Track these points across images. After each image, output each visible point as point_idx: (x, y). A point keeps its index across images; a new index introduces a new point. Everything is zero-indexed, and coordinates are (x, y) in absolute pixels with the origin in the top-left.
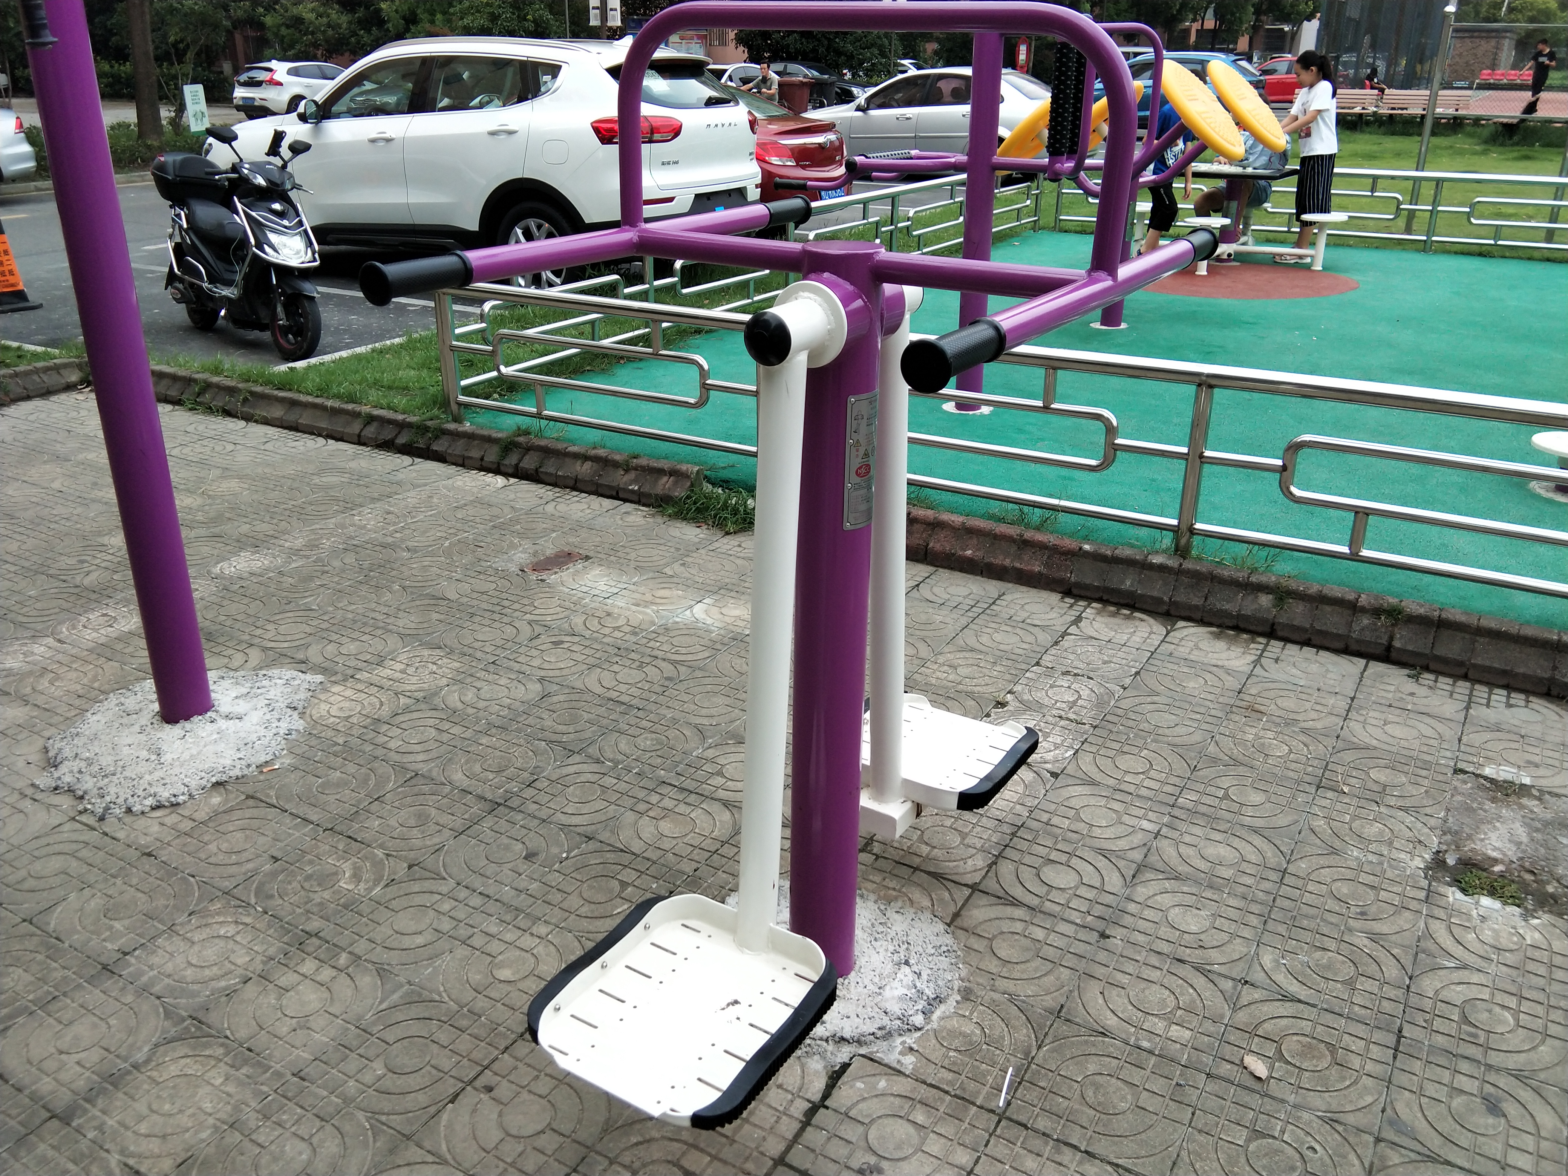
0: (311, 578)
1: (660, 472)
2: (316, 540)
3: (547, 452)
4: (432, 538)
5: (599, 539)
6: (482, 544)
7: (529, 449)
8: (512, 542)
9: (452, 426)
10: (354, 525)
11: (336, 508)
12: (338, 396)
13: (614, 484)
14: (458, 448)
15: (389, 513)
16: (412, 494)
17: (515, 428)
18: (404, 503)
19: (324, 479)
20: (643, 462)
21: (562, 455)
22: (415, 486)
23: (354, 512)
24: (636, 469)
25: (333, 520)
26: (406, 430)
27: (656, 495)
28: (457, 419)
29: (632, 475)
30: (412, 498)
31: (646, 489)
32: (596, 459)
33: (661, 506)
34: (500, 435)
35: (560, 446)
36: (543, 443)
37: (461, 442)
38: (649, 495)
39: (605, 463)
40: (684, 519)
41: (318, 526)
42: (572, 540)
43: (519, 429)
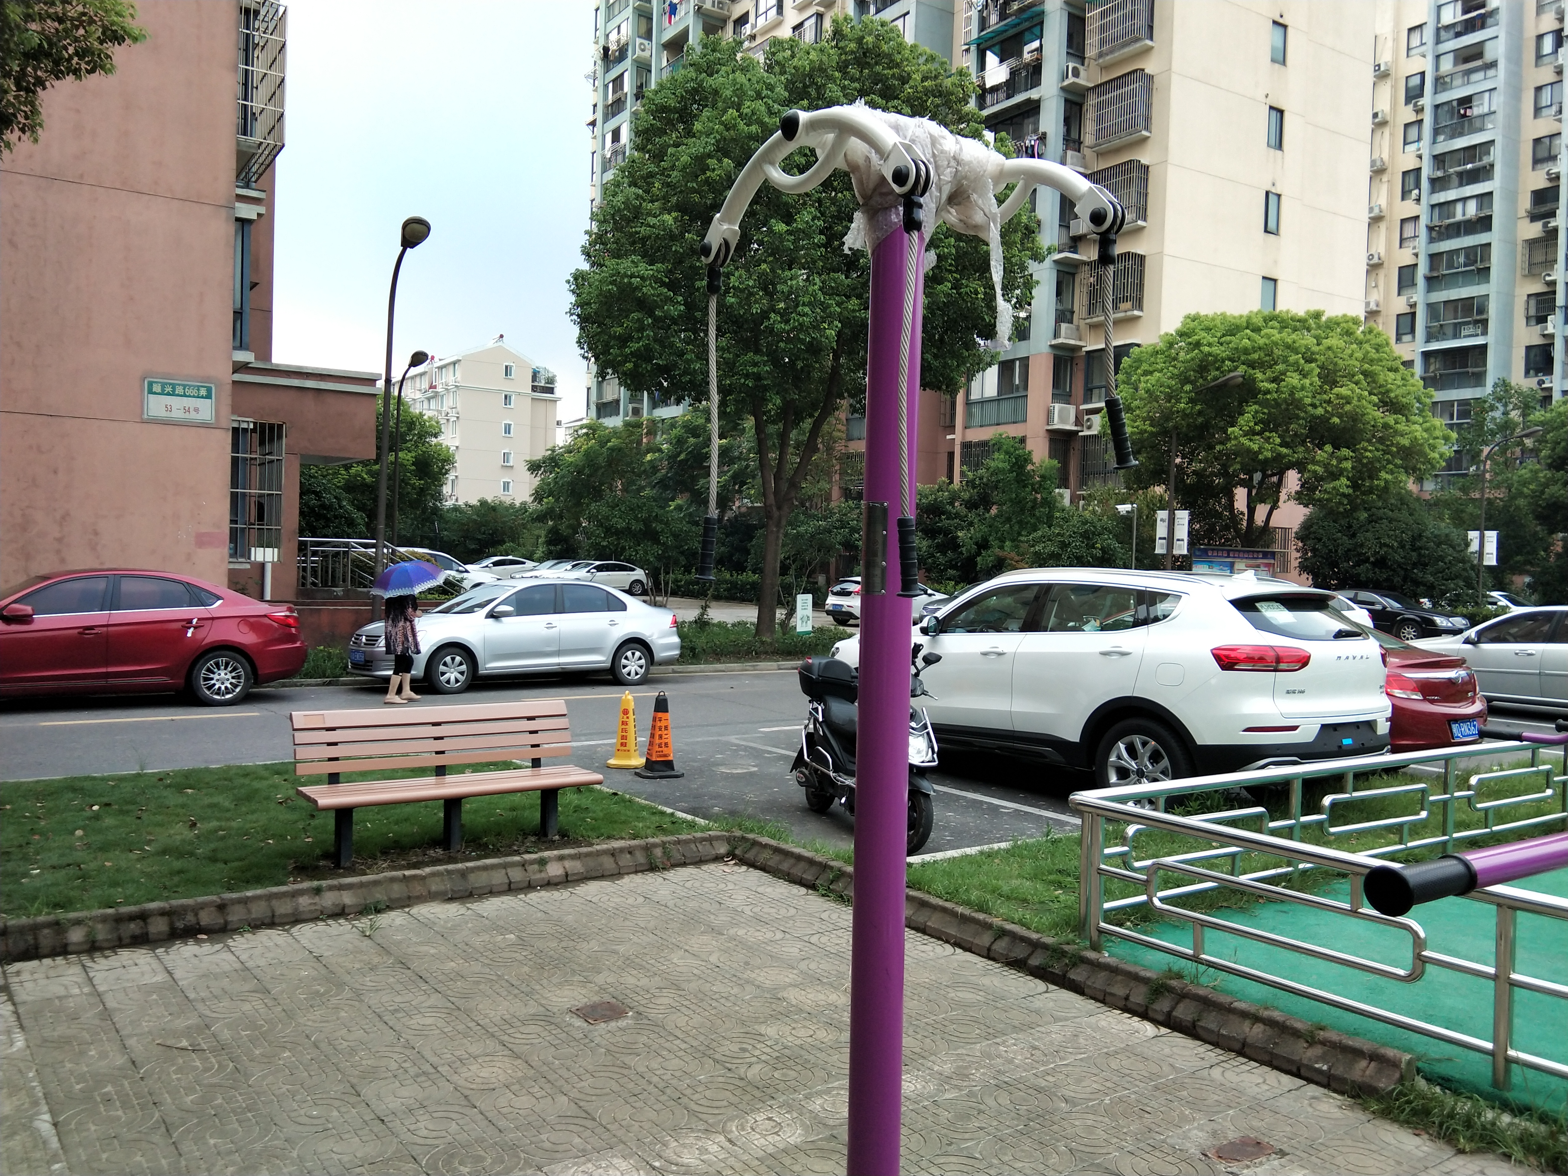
0: (968, 1117)
1: (1357, 1053)
2: (966, 1068)
3: (1207, 1003)
4: (1088, 1090)
5: (1289, 1129)
6: (1148, 1109)
7: (1183, 996)
8: (1182, 1112)
9: (1091, 955)
10: (999, 1056)
11: (978, 1031)
12: (967, 903)
13: (1296, 1058)
14: (1099, 981)
15: (1035, 1048)
16: (1055, 1028)
17: (1166, 968)
18: (1048, 1039)
19: (959, 994)
20: (1333, 1036)
21: (1227, 1010)
22: (1056, 1020)
23: (998, 1040)
24: (1323, 1043)
25: (978, 1046)
26: (1039, 951)
27: (1353, 1082)
28: (1096, 947)
29: (1318, 1050)
30: (1056, 1033)
31: (1339, 1071)
32: (1270, 1023)
33: (1359, 1097)
34: (1149, 975)
35: (1223, 999)
36: (1201, 992)
37: (1103, 974)
38: (1343, 1081)
39: (1282, 1029)
40: (1395, 1120)
41: (964, 1052)
42: (1256, 1123)
43: (1170, 970)
